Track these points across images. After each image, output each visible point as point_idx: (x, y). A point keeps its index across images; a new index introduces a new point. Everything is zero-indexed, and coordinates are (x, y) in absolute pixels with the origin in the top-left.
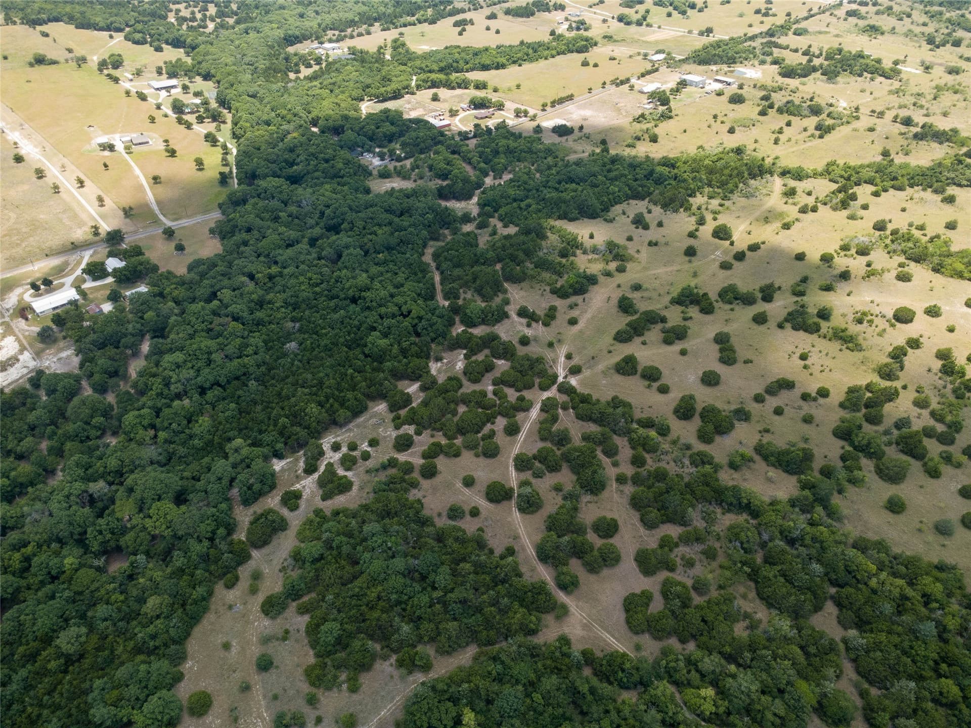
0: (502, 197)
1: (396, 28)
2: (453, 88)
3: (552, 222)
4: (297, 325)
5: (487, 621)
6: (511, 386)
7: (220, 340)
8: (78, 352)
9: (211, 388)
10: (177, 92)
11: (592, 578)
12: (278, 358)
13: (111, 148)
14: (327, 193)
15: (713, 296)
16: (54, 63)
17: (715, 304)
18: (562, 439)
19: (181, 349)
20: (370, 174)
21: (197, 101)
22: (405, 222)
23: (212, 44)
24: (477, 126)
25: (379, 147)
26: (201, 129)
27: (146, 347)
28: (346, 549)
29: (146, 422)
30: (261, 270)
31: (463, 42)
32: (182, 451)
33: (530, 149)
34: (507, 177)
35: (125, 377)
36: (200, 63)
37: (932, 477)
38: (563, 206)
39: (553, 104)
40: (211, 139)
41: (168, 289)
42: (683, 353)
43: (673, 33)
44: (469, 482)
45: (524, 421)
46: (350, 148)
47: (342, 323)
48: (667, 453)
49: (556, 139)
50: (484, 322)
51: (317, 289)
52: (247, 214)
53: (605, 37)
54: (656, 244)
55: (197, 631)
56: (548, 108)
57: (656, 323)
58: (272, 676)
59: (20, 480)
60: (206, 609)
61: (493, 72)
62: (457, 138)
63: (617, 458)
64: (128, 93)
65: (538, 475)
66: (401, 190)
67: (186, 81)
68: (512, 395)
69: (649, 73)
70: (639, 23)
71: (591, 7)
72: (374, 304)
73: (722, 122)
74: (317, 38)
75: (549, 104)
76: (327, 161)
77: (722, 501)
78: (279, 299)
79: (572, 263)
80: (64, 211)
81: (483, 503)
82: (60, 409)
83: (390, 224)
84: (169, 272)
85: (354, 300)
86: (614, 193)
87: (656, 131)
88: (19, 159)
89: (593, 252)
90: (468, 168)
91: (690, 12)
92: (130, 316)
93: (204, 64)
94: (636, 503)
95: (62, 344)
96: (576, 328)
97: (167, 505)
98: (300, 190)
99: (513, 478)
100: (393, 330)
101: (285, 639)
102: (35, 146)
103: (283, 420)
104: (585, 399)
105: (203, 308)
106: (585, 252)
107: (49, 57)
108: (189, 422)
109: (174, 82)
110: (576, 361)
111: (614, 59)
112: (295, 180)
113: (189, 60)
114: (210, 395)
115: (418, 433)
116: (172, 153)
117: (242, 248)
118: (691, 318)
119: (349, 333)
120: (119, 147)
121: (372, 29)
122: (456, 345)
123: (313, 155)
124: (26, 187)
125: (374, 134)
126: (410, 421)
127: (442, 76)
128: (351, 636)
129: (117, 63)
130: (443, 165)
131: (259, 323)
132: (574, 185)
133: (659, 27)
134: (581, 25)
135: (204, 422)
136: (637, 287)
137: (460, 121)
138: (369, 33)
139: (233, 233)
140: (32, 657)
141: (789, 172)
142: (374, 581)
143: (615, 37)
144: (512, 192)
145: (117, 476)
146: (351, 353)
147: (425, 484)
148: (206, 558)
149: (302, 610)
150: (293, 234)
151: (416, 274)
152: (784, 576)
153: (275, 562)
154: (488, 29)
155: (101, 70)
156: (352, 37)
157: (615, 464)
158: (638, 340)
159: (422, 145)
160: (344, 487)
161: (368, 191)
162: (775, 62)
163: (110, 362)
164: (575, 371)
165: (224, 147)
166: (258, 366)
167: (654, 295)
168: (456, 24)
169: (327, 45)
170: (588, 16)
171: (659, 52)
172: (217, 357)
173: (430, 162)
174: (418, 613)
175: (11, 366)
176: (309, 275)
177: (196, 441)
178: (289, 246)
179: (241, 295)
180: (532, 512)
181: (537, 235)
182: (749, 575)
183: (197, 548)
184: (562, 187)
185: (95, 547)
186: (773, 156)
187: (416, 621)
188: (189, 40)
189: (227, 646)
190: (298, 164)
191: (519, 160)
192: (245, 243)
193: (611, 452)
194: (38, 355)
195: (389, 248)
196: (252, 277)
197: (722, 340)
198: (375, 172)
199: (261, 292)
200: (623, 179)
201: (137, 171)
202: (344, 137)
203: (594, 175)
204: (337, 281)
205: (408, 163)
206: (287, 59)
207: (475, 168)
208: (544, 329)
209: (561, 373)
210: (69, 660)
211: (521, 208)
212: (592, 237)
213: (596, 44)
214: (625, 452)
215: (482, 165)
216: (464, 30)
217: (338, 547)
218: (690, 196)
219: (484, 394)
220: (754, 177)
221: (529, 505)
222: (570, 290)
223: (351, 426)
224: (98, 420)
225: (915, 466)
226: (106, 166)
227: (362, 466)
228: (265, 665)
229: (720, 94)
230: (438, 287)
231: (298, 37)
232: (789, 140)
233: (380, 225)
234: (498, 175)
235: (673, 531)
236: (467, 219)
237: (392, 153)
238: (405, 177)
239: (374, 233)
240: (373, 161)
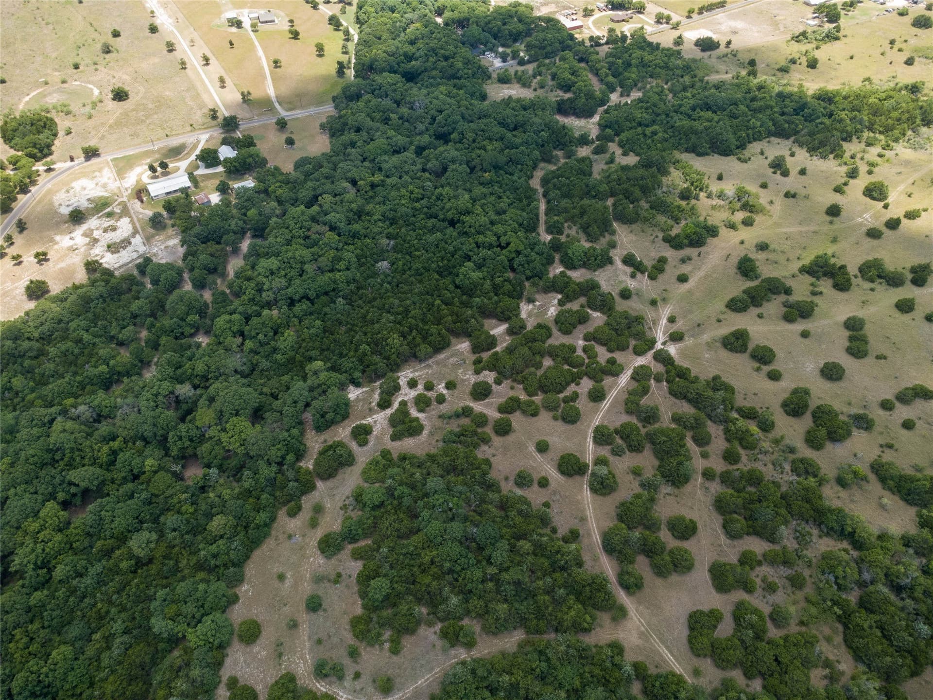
0: (627, 119)
3: (678, 155)
4: (392, 242)
5: (539, 609)
6: (603, 344)
7: (315, 249)
8: (183, 243)
9: (300, 301)
11: (659, 581)
12: (369, 277)
13: (238, 24)
14: (441, 96)
15: (853, 270)
17: (853, 280)
18: (650, 416)
19: (277, 255)
20: (489, 77)
22: (518, 138)
24: (611, 30)
25: (503, 46)
26: (327, 11)
27: (245, 245)
28: (407, 501)
29: (235, 329)
30: (366, 178)
32: (265, 364)
33: (666, 64)
34: (636, 95)
35: (224, 275)
38: (693, 137)
39: (701, 11)
40: (334, 22)
41: (273, 187)
42: (805, 335)
44: (542, 448)
45: (611, 387)
46: (472, 45)
47: (437, 246)
48: (766, 452)
49: (698, 54)
50: (585, 265)
51: (417, 205)
52: (358, 113)
54: (794, 196)
55: (257, 554)
56: (695, 16)
57: (779, 293)
58: (319, 618)
59: (117, 369)
60: (267, 535)
62: (588, 44)
63: (707, 449)
65: (617, 453)
66: (519, 100)
68: (603, 355)
72: (472, 230)
73: (900, 50)
75: (696, 11)
76: (446, 59)
77: (822, 522)
78: (377, 210)
79: (693, 208)
80: (188, 90)
81: (554, 474)
82: (160, 301)
83: (502, 139)
84: (277, 168)
85: (452, 223)
86: (754, 128)
87: (817, 54)
88: (153, 29)
89: (719, 197)
90: (594, 81)
92: (234, 211)
94: (720, 505)
95: (170, 232)
96: (686, 286)
97: (242, 424)
98: (415, 91)
99: (590, 451)
100: (488, 261)
101: (336, 582)
102: (170, 17)
103: (364, 347)
104: (683, 374)
105: (303, 213)
106: (709, 196)
108: (276, 333)
110: (679, 326)
112: (411, 77)
114: (298, 309)
115: (498, 382)
116: (295, 35)
117: (349, 150)
118: (821, 293)
119: (442, 259)
120: (247, 24)
122: (553, 287)
123: (433, 50)
124: (156, 60)
125: (499, 31)
126: (492, 366)
128: (399, 596)
130: (567, 75)
131: (355, 236)
132: (710, 113)
135: (290, 335)
136: (763, 247)
137: (594, 23)
139: (342, 131)
140: (108, 553)
142: (430, 543)
144: (638, 114)
145: (202, 381)
146: (441, 282)
147: (497, 440)
148: (272, 482)
149: (357, 555)
150: (401, 140)
151: (521, 200)
152: (882, 628)
153: (337, 498)
157: (705, 456)
158: (754, 311)
159: (549, 49)
160: (414, 429)
161: (484, 97)
163: (210, 259)
164: (676, 338)
165: (347, 33)
166: (348, 283)
167: (782, 259)
172: (309, 268)
173: (554, 70)
174: (469, 586)
175: (124, 248)
176: (411, 187)
177: (279, 357)
178: (396, 152)
179: (342, 201)
180: (604, 495)
181: (659, 170)
182: (839, 617)
183: (267, 472)
184: (695, 115)
185: (174, 452)
187: (467, 594)
189: (281, 577)
190: (416, 59)
191: (651, 77)
192: (353, 144)
193: (702, 441)
194: (148, 240)
195: (497, 167)
196: (354, 183)
197: (854, 326)
198: (494, 76)
199: (360, 201)
200: (768, 112)
201: (260, 53)
202: (468, 31)
203: (736, 104)
204: (438, 199)
205: (530, 68)
207: (601, 81)
208: (649, 282)
209: (660, 337)
210: (140, 563)
211: (645, 135)
212: (720, 178)
214: (718, 443)
215: (611, 79)
217: (400, 497)
218: (844, 140)
219: (573, 349)
220: (928, 124)
221: (603, 486)
222: (686, 241)
223: (430, 361)
224: (194, 318)
226: (231, 43)
227: (436, 409)
228: (314, 605)
229: (902, 14)
230: (542, 218)
233: (490, 139)
235: (757, 546)
236: (584, 140)
237: (515, 55)
238: (525, 85)
239: (484, 148)
240: (494, 63)
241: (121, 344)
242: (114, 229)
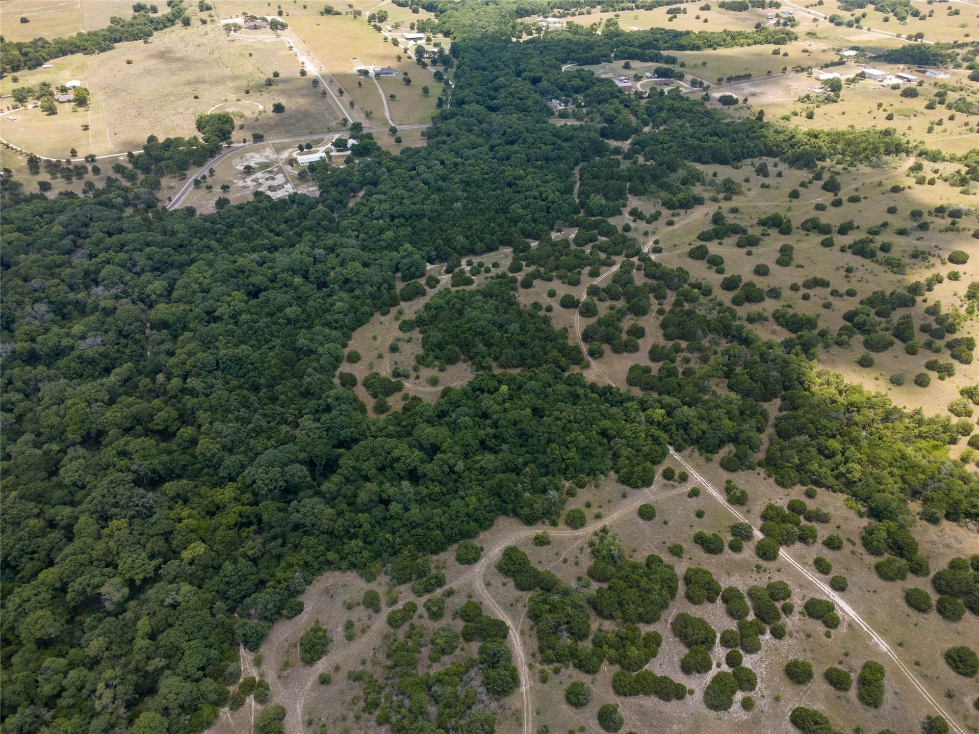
0: (652, 140)
1: (615, 11)
2: (645, 61)
3: (687, 162)
4: (465, 195)
6: (604, 251)
7: (411, 193)
8: (320, 188)
9: (398, 217)
10: (422, 43)
11: (614, 355)
12: (447, 210)
13: (366, 73)
14: (513, 119)
15: (796, 222)
16: (338, 14)
17: (794, 229)
18: (628, 283)
19: (385, 193)
20: (553, 114)
21: (436, 50)
22: (565, 144)
23: (457, 10)
24: (653, 89)
25: (566, 96)
26: (432, 70)
27: (362, 194)
28: (458, 306)
29: (354, 228)
30: (450, 159)
31: (669, 26)
32: (372, 245)
33: (691, 109)
34: (663, 128)
35: (346, 206)
36: (444, 23)
37: (909, 353)
38: (700, 152)
39: (730, 79)
40: (438, 76)
41: (384, 161)
42: (749, 254)
43: (880, 36)
44: (552, 294)
45: (605, 271)
46: (542, 94)
47: (497, 197)
48: (702, 305)
49: (719, 106)
50: (600, 214)
51: (486, 176)
52: (451, 125)
53: (809, 34)
54: (767, 187)
55: (359, 330)
56: (724, 83)
57: (737, 233)
58: (397, 355)
60: (367, 321)
61: (688, 52)
62: (633, 96)
63: (664, 301)
64: (386, 39)
65: (601, 300)
66: (572, 126)
67: (431, 35)
68: (603, 256)
69: (833, 64)
70: (850, 25)
71: (807, 7)
72: (523, 189)
73: (885, 110)
74: (544, 13)
75: (725, 79)
76: (521, 99)
77: (729, 334)
78: (457, 178)
79: (688, 189)
80: (327, 109)
81: (556, 306)
82: (304, 213)
83: (554, 144)
84: (388, 152)
85: (510, 185)
86: (749, 148)
87: (816, 110)
88: (303, 73)
89: (710, 185)
90: (633, 118)
91: (910, 19)
92: (356, 172)
93: (447, 24)
94: (664, 326)
95: (311, 183)
96: (671, 227)
97: (357, 264)
98: (494, 115)
99: (584, 297)
100: (531, 206)
101: (408, 342)
102: (315, 66)
104: (656, 265)
105: (405, 174)
106: (703, 184)
107: (335, 9)
108: (380, 232)
109: (421, 35)
110: (661, 245)
111: (807, 51)
112: (492, 109)
113: (437, 21)
114: (396, 221)
115: (528, 266)
116: (408, 82)
117: (441, 145)
118: (768, 235)
119: (499, 204)
120: (372, 74)
121: (593, 10)
122: (575, 224)
123: (511, 94)
125: (564, 85)
126: (525, 259)
127: (638, 50)
128: (447, 343)
129: (383, 18)
130: (613, 113)
131: (439, 190)
132: (716, 138)
133: (869, 29)
134: (791, 21)
135: (390, 234)
136: (735, 210)
137: (641, 85)
138: (589, 13)
139: (437, 136)
140: (271, 315)
141: (926, 153)
142: (470, 321)
143: (819, 35)
144: (662, 137)
145: (331, 249)
146: (497, 215)
147: (522, 291)
148: (373, 296)
149: (422, 332)
150: (480, 141)
151: (562, 178)
153: (413, 308)
154: (698, 18)
155: (369, 22)
156: (574, 15)
157: (660, 304)
158: (717, 241)
159: (601, 97)
160: (469, 282)
161: (547, 123)
162: (970, 68)
163: (339, 195)
164: (657, 250)
165: (447, 83)
166: (432, 212)
167: (746, 217)
168: (669, 12)
169: (550, 19)
170: (800, 15)
171: (853, 48)
172: (407, 201)
173: (603, 110)
174: (492, 340)
175: (280, 189)
176: (483, 166)
177: (382, 243)
178: (474, 148)
179: (432, 171)
180: (588, 317)
181: (668, 168)
182: (725, 373)
183: (369, 289)
184: (705, 138)
186: (919, 140)
187: (489, 345)
188: (440, 6)
189: (375, 338)
190: (498, 99)
191: (678, 118)
192: (444, 142)
193: (660, 297)
194: (296, 186)
195: (547, 159)
196: (442, 163)
197: (786, 250)
199: (446, 172)
201: (381, 91)
202: (540, 85)
204: (501, 173)
205: (585, 110)
206: (514, 27)
207: (638, 118)
208: (646, 224)
209: (646, 250)
210: (289, 321)
211: (663, 149)
212: (715, 175)
213: (796, 39)
214: (671, 297)
215: (646, 117)
216: (675, 17)
217: (454, 305)
218: (819, 160)
219: (583, 252)
220: (888, 153)
221: (588, 311)
222: (677, 204)
223: (483, 255)
225: (899, 345)
226: (360, 84)
227: (483, 276)
228: (394, 349)
229: (895, 87)
231: (527, 11)
232: (945, 131)
233: (545, 144)
234: (656, 125)
235: (684, 344)
236: (617, 151)
237: (575, 101)
238: (578, 119)
239: (540, 148)
240: (557, 105)
241: (278, 235)
242: (273, 179)
